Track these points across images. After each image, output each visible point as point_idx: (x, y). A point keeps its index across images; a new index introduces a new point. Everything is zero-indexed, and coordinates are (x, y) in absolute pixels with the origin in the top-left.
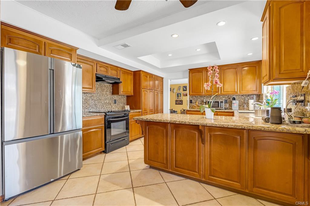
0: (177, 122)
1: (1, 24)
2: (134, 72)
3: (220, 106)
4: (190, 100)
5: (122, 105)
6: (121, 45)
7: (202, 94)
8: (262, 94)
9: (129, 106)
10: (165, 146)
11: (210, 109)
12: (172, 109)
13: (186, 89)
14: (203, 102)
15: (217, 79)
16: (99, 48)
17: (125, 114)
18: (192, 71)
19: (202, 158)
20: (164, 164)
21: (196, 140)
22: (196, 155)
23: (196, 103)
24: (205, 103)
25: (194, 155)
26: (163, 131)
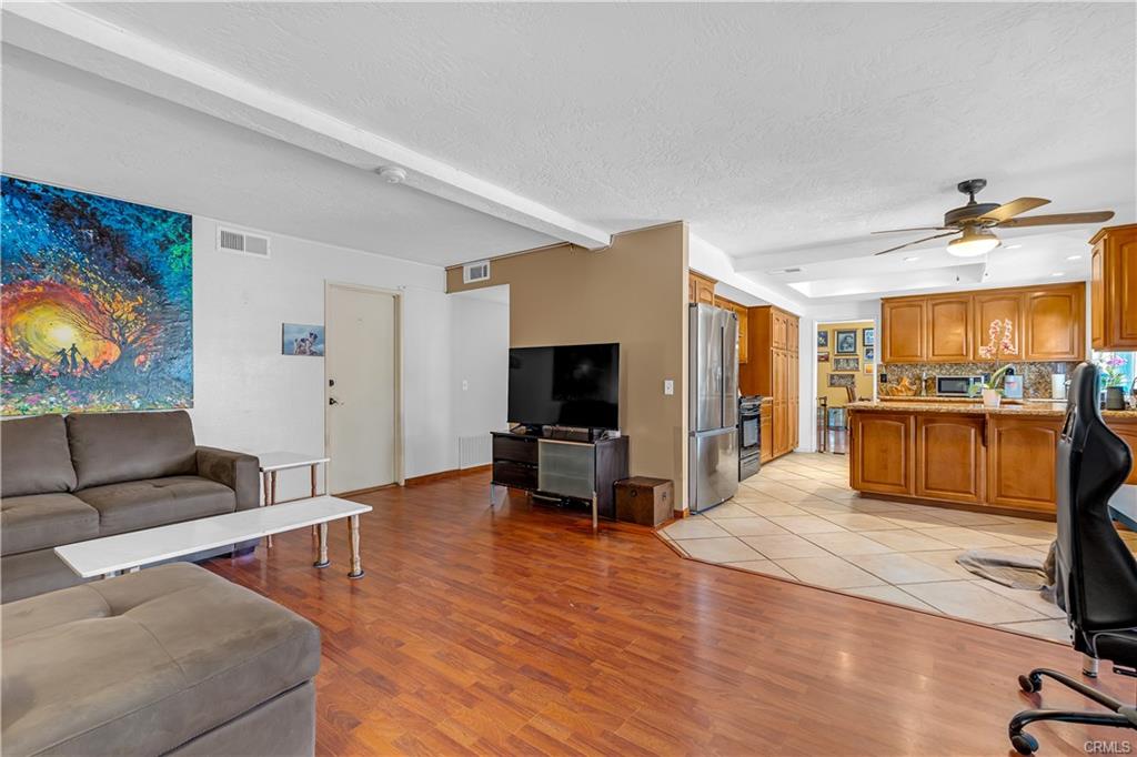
2: (749, 308)
4: (882, 375)
6: (786, 270)
7: (920, 359)
10: (903, 453)
12: (825, 399)
13: (826, 341)
14: (920, 379)
16: (735, 274)
18: (888, 302)
19: (983, 469)
20: (900, 485)
21: (970, 441)
22: (970, 465)
23: (899, 381)
24: (926, 381)
25: (966, 465)
26: (898, 429)
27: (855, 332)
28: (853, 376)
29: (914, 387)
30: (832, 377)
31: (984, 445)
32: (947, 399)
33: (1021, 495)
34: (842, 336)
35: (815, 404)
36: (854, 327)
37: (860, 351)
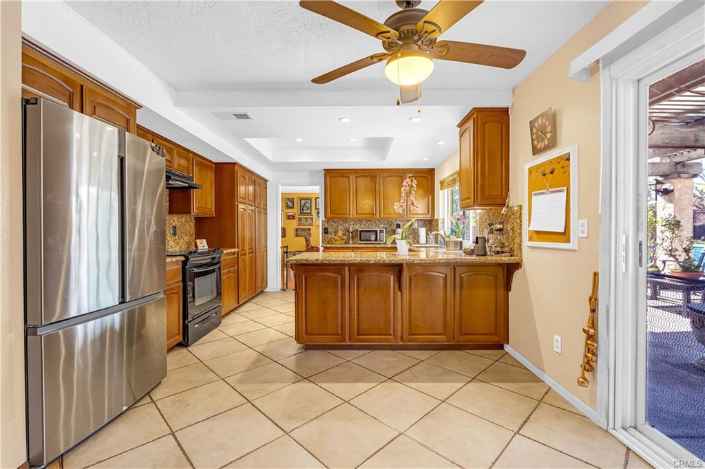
0: (371, 262)
1: (23, 43)
2: (216, 164)
3: (378, 239)
4: (325, 228)
5: (186, 238)
6: (235, 115)
7: (348, 216)
8: (437, 219)
9: (204, 240)
10: (339, 304)
11: (404, 241)
12: (287, 247)
13: (293, 205)
14: (348, 231)
15: (412, 199)
16: (176, 108)
17: (213, 259)
18: (328, 172)
19: (399, 312)
20: (338, 334)
21: (390, 288)
22: (390, 309)
23: (336, 233)
24: (352, 232)
25: (387, 311)
26: (335, 280)
27: (310, 199)
28: (310, 229)
29: (345, 237)
30: (297, 230)
31: (400, 291)
32: (365, 246)
33: (424, 332)
34: (303, 202)
35: (280, 251)
36: (311, 196)
37: (314, 212)
